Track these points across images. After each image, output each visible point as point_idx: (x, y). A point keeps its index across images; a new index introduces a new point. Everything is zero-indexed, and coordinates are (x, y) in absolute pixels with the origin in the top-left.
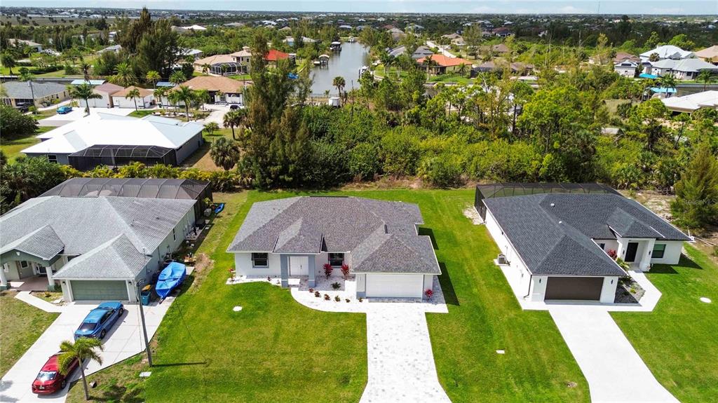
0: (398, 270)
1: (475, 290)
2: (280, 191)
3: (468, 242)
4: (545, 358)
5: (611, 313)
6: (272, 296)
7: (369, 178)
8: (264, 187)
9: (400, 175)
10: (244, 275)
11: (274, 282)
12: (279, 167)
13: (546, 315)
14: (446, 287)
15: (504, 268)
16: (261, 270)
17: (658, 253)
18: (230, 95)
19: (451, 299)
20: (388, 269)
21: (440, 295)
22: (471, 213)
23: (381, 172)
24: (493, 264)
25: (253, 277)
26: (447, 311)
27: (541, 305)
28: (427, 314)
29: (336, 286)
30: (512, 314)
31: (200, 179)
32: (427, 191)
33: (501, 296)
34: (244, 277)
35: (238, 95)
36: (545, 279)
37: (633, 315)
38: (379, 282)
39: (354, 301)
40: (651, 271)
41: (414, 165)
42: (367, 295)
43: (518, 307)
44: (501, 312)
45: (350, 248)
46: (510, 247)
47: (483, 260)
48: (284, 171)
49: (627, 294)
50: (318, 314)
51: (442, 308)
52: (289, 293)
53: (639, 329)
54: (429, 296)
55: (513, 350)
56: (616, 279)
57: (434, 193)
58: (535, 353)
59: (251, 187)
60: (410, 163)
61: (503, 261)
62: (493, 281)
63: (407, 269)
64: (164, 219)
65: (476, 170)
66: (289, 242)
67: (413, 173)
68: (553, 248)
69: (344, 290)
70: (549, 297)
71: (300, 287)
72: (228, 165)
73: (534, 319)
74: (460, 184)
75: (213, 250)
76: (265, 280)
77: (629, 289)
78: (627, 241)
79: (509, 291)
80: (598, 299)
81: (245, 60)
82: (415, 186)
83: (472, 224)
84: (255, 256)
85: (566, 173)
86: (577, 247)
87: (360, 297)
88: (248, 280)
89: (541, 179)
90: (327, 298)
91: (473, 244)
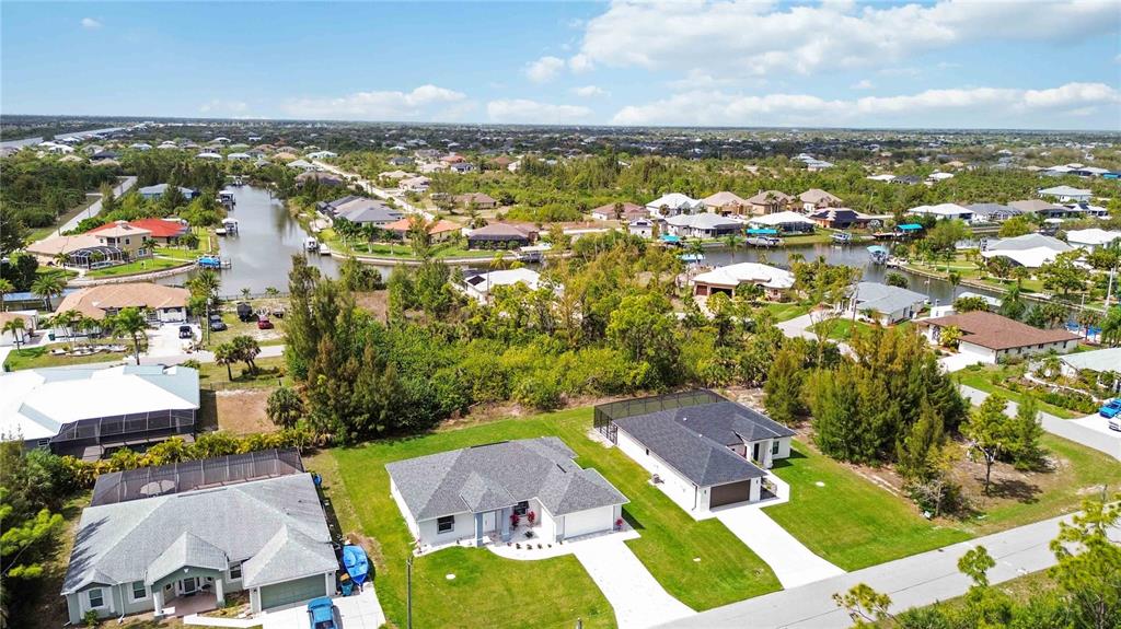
0: (593, 506)
1: (648, 513)
2: (366, 444)
3: (613, 467)
4: (732, 555)
5: (762, 509)
6: (475, 558)
7: (465, 412)
8: (348, 444)
9: (492, 402)
10: (428, 544)
11: (464, 544)
12: (367, 416)
13: (715, 521)
14: (628, 518)
15: (660, 486)
16: (446, 535)
17: (775, 450)
18: (166, 310)
19: (636, 525)
20: (585, 507)
21: (625, 523)
22: (596, 435)
23: (471, 402)
24: (649, 486)
25: (442, 543)
26: (639, 536)
27: (709, 514)
28: (625, 542)
29: (529, 535)
30: (690, 527)
31: (268, 444)
32: (533, 417)
33: (673, 513)
34: (429, 546)
35: (179, 309)
36: (708, 489)
37: (777, 506)
38: (577, 521)
39: (556, 545)
40: (773, 468)
41: (506, 388)
42: (566, 536)
43: (692, 519)
44: (681, 527)
45: (534, 494)
46: (660, 465)
47: (638, 482)
48: (373, 419)
49: (766, 490)
50: (532, 564)
51: (633, 534)
52: (488, 551)
53: (786, 517)
54: (618, 526)
55: (706, 556)
56: (759, 479)
57: (543, 417)
58: (724, 554)
59: (330, 444)
60: (501, 386)
61: (657, 480)
62: (659, 502)
63: (601, 504)
64: (305, 501)
65: (574, 386)
66: (483, 498)
67: (507, 398)
68: (707, 460)
69: (536, 537)
70: (714, 505)
71: (494, 542)
72: (289, 422)
73: (709, 526)
74: (563, 404)
75: (360, 527)
76: (455, 544)
77: (765, 486)
78: (753, 443)
79: (677, 507)
80: (748, 499)
81: (123, 241)
82: (515, 413)
83: (603, 448)
84: (440, 520)
85: (661, 380)
86: (725, 456)
87: (560, 539)
88: (437, 548)
89: (638, 388)
90: (530, 548)
91: (619, 469)
